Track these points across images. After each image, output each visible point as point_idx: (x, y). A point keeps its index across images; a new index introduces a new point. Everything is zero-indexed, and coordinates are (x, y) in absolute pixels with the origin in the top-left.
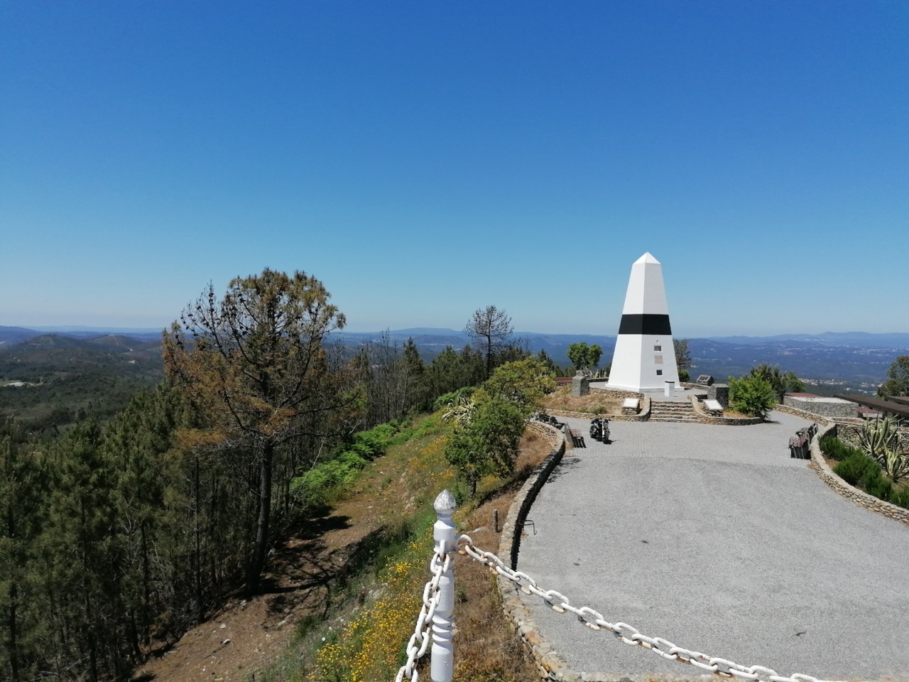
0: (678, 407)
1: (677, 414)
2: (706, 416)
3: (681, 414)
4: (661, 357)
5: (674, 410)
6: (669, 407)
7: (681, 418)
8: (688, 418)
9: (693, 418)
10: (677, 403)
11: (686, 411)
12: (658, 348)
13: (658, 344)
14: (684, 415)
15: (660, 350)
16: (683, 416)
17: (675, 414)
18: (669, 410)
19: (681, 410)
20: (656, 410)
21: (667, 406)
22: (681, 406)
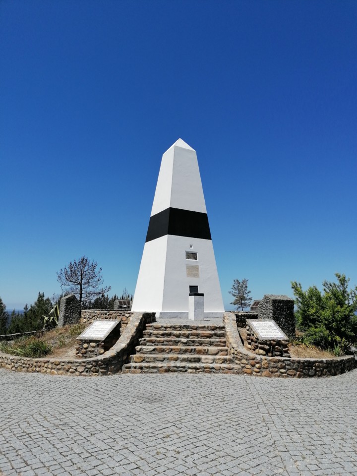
0: (197, 335)
1: (191, 351)
2: (251, 354)
3: (199, 352)
4: (196, 268)
5: (185, 344)
6: (178, 336)
7: (199, 360)
8: (214, 361)
9: (224, 361)
10: (197, 329)
11: (211, 344)
12: (192, 255)
13: (192, 250)
14: (206, 353)
15: (196, 258)
16: (203, 357)
17: (186, 351)
18: (176, 343)
19: (201, 344)
20: (148, 344)
21: (174, 335)
22: (203, 335)
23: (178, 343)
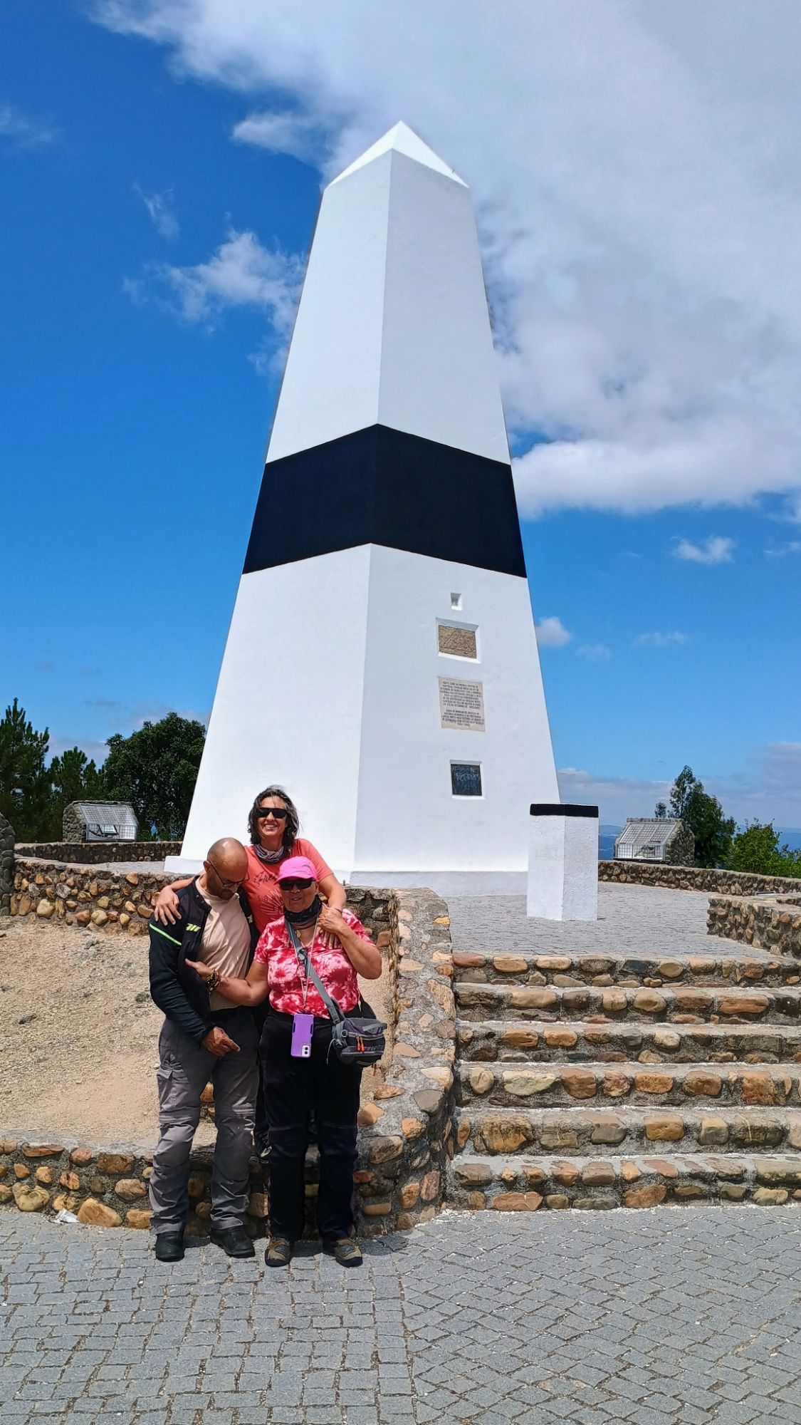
4: (474, 693)
13: (459, 614)
15: (472, 651)
20: (505, 1053)
21: (602, 1009)
22: (727, 1007)
23: (638, 1048)
